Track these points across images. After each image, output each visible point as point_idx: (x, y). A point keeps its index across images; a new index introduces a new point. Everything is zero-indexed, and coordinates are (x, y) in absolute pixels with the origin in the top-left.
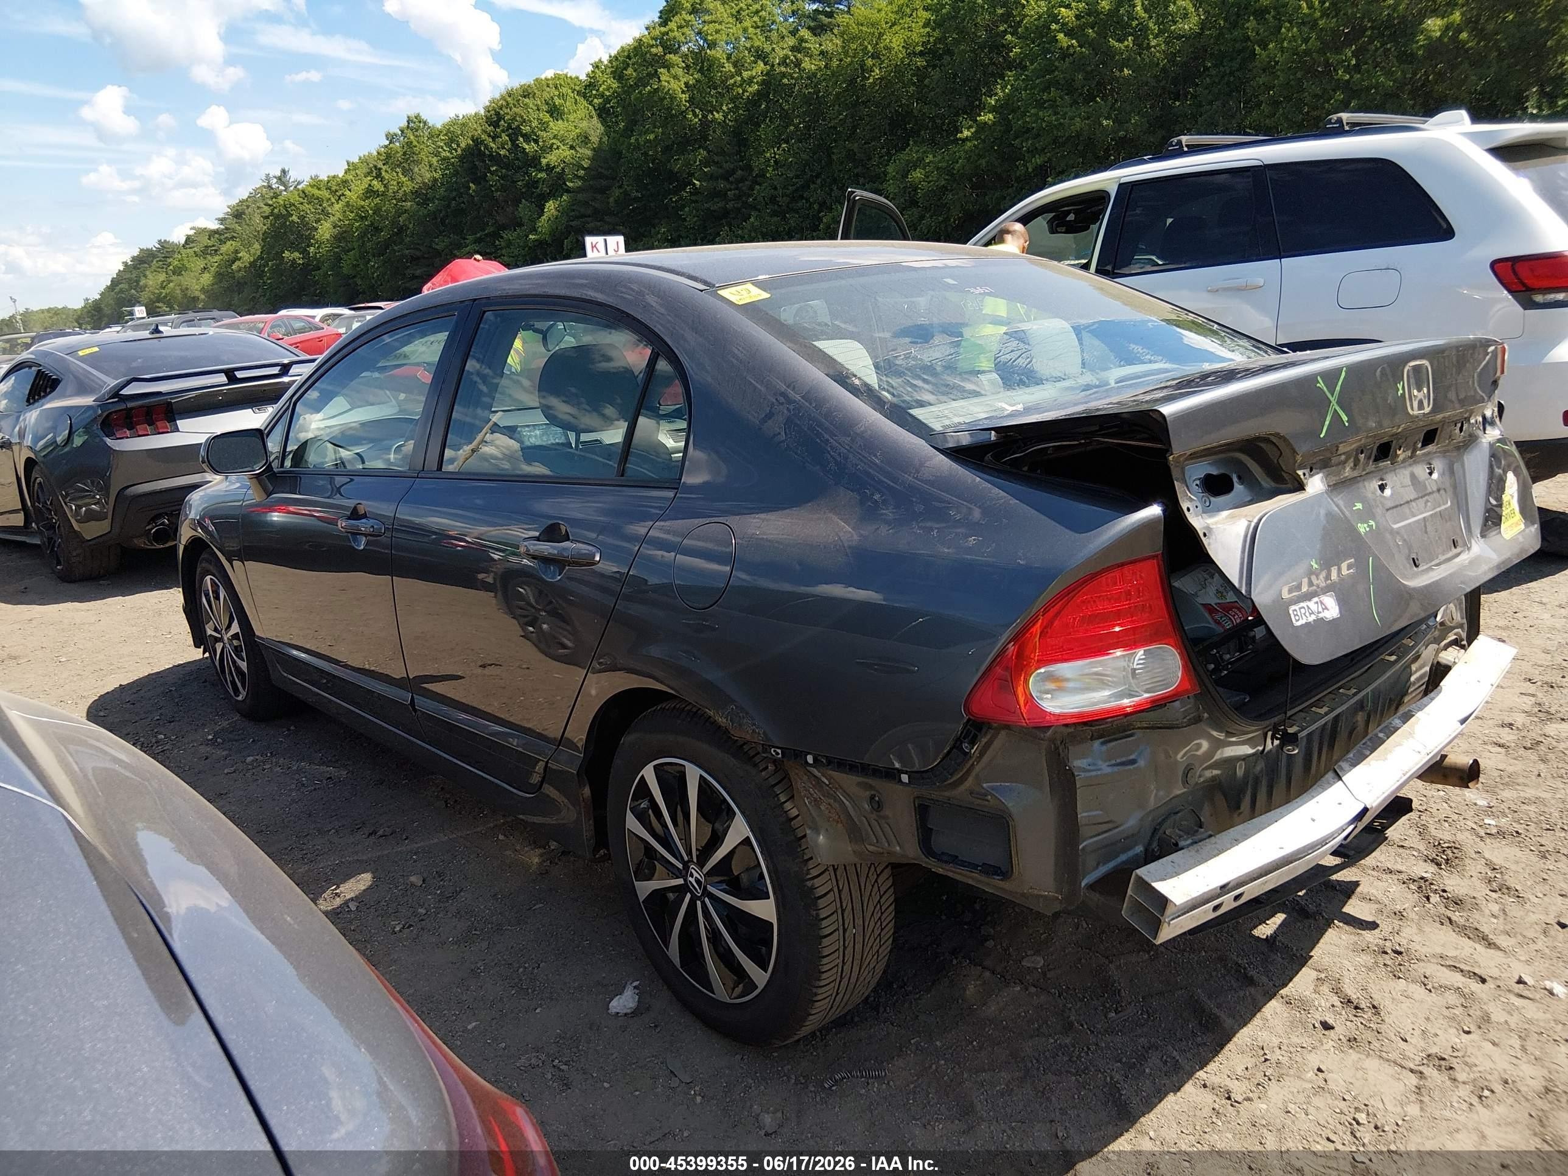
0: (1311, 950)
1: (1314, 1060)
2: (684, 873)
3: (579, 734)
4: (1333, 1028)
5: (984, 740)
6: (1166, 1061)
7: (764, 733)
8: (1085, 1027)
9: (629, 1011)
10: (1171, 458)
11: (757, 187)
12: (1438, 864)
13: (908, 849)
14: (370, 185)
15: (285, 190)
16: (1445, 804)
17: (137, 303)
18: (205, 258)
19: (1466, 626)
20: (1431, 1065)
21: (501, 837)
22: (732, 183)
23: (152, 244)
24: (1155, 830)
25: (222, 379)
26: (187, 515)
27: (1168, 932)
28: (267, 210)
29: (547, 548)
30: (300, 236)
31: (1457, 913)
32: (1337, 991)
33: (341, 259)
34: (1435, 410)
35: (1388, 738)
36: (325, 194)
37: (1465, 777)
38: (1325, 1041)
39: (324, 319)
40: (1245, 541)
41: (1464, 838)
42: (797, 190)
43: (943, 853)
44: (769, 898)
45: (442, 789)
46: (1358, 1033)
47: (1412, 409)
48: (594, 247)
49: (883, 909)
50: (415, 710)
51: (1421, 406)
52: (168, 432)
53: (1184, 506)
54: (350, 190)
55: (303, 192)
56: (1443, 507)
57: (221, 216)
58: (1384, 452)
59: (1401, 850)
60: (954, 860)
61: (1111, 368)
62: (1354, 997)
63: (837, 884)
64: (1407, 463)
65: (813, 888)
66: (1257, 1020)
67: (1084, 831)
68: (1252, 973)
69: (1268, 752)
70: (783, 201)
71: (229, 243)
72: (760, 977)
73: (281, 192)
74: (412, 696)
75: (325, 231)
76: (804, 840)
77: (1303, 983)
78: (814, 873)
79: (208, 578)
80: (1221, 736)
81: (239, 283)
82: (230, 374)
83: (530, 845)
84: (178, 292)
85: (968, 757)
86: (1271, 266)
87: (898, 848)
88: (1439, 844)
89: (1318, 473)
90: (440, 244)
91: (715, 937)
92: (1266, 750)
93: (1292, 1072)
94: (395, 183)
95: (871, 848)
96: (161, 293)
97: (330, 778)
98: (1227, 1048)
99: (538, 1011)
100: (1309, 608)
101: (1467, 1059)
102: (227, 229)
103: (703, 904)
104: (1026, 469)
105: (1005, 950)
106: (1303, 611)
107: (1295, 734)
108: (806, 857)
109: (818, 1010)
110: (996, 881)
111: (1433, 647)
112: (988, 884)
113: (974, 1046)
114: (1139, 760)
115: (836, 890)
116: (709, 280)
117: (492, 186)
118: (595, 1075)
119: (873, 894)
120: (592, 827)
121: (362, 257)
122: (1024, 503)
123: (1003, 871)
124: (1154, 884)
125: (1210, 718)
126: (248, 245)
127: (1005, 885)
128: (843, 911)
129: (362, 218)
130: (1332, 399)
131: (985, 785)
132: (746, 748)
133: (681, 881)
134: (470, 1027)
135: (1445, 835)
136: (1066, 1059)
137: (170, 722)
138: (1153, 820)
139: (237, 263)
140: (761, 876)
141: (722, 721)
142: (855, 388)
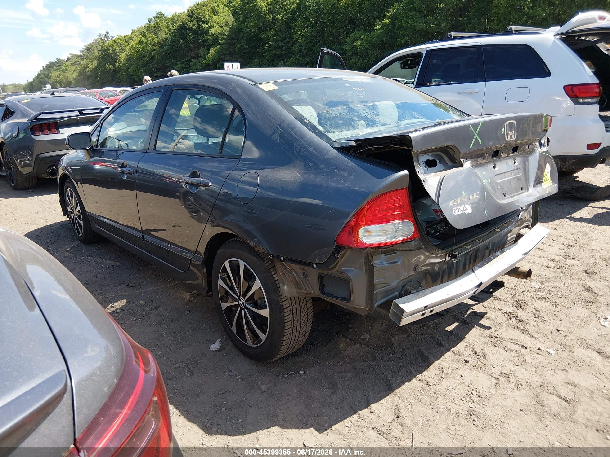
0: (466, 335)
1: (460, 373)
2: (238, 300)
3: (202, 249)
4: (468, 362)
5: (342, 253)
6: (407, 371)
7: (266, 249)
8: (381, 359)
9: (217, 349)
10: (413, 153)
11: (295, 45)
12: (517, 308)
13: (316, 292)
14: (141, 39)
15: (107, 40)
16: (523, 287)
17: (47, 83)
18: (75, 66)
19: (531, 221)
20: (502, 376)
21: (175, 288)
22: (284, 43)
23: (54, 60)
24: (403, 287)
25: (77, 113)
26: (61, 165)
27: (405, 322)
28: (100, 48)
29: (193, 180)
30: (113, 58)
31: (521, 325)
32: (472, 350)
33: (128, 68)
34: (517, 139)
35: (494, 259)
36: (123, 42)
37: (525, 275)
38: (465, 366)
39: (121, 92)
40: (438, 184)
41: (529, 299)
42: (310, 47)
43: (328, 293)
44: (267, 309)
45: (155, 271)
46: (477, 364)
47: (507, 138)
48: (228, 67)
49: (308, 314)
50: (144, 240)
51: (511, 137)
52: (56, 133)
53: (417, 170)
54: (133, 41)
55: (114, 41)
56: (518, 175)
57: (82, 50)
58: (496, 154)
59: (505, 302)
60: (332, 295)
61: (403, 120)
62: (478, 352)
63: (292, 304)
64: (505, 158)
65: (282, 305)
66: (442, 359)
67: (377, 286)
68: (443, 342)
69: (447, 261)
70: (305, 51)
71: (85, 60)
72: (263, 337)
73: (106, 41)
74: (143, 235)
75: (123, 57)
76: (279, 288)
77: (461, 347)
78: (283, 300)
79: (69, 189)
80: (429, 254)
81: (88, 76)
82: (80, 112)
83: (186, 291)
84: (64, 79)
85: (337, 258)
86: (481, 84)
87: (312, 291)
88: (519, 301)
89: (469, 161)
90: (168, 63)
91: (248, 324)
92: (446, 261)
93: (451, 376)
94: (151, 38)
95: (303, 291)
96: (57, 79)
97: (113, 265)
98: (430, 368)
99: (184, 349)
100: (460, 209)
101: (515, 374)
102: (84, 55)
103: (244, 311)
104: (365, 156)
105: (356, 333)
106: (458, 210)
107: (456, 255)
108: (280, 294)
109: (283, 349)
110: (345, 303)
111: (517, 228)
112: (343, 304)
113: (340, 364)
114: (398, 262)
115: (291, 306)
116: (256, 81)
117: (189, 41)
118: (203, 371)
119: (305, 308)
120: (207, 284)
121: (137, 68)
122: (361, 168)
123: (347, 299)
124: (400, 305)
125: (425, 248)
126: (92, 61)
127: (348, 304)
128: (293, 314)
129: (137, 52)
130: (475, 134)
131: (342, 269)
132: (261, 255)
133: (237, 303)
134: (158, 354)
135: (521, 297)
136: (372, 369)
137: (53, 243)
138: (403, 283)
139: (88, 69)
140: (265, 301)
141: (252, 244)
142: (306, 124)
